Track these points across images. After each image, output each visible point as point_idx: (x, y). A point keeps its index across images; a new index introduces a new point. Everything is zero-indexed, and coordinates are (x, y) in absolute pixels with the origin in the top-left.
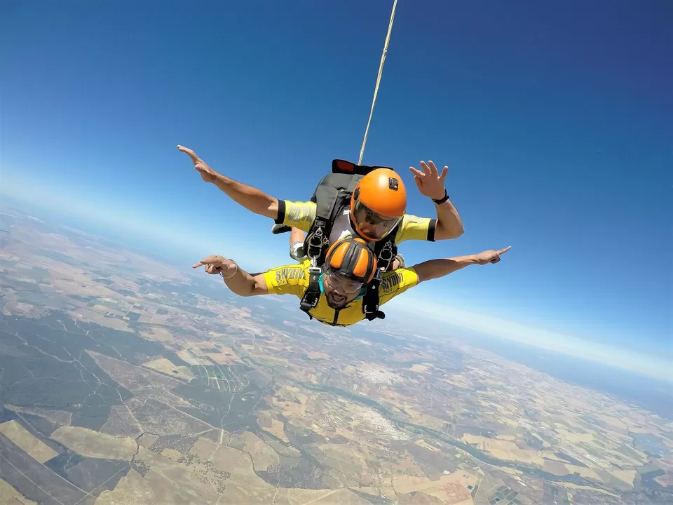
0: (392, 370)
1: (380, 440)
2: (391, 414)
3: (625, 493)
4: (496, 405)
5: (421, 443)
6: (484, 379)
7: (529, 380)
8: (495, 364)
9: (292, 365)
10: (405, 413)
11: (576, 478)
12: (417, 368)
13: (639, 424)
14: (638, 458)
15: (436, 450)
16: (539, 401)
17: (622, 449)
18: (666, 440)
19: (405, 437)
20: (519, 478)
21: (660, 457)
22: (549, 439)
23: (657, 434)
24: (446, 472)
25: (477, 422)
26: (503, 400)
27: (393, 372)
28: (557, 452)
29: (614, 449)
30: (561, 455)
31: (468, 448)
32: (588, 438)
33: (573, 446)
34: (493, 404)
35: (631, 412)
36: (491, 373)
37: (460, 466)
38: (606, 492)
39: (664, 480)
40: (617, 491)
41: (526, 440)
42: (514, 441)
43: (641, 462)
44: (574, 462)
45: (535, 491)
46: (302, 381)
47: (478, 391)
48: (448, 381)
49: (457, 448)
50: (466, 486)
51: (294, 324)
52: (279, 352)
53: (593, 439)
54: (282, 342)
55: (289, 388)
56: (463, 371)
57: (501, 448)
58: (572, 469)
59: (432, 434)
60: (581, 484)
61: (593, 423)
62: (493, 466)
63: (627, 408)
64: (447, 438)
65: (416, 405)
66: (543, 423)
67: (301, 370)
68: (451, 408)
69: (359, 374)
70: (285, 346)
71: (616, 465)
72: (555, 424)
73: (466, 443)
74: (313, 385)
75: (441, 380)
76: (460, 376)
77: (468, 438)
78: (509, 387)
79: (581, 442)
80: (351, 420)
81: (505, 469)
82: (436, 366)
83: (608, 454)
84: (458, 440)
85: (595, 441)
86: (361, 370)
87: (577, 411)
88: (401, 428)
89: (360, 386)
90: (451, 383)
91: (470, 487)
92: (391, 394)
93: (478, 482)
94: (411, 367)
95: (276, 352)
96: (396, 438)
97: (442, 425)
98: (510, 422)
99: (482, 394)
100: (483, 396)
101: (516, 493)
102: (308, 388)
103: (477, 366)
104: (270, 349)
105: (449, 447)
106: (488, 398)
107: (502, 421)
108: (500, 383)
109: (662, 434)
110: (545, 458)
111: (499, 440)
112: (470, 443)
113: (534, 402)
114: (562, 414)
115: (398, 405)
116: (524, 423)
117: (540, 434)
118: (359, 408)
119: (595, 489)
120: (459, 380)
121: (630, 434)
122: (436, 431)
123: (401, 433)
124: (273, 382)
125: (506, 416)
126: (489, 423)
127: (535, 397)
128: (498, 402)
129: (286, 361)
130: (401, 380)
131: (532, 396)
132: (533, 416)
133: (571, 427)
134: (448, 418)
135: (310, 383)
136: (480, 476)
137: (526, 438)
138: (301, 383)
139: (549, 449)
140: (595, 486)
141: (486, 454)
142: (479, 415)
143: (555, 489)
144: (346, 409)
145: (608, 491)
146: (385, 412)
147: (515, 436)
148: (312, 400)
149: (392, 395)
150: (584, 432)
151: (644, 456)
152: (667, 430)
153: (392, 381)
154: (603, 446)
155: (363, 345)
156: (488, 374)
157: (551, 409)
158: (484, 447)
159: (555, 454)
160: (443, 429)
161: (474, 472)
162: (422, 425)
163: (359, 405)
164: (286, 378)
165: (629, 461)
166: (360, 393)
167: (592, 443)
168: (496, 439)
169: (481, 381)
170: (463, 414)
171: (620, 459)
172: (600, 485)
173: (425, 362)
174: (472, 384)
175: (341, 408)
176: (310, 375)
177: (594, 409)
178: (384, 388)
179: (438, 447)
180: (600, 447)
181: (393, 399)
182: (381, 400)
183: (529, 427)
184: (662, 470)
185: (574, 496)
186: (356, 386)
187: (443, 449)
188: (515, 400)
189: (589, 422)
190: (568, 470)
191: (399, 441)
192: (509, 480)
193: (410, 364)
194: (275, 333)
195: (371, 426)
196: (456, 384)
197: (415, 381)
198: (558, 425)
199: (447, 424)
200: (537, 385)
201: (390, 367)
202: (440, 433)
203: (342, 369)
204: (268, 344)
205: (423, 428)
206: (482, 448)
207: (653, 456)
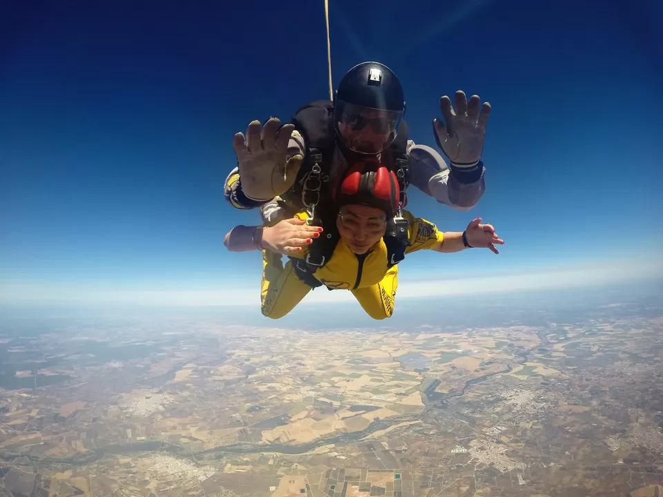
0: (156, 390)
1: (189, 490)
2: (182, 449)
3: (422, 415)
4: (273, 385)
5: (230, 469)
6: (248, 360)
7: (288, 343)
8: (251, 338)
9: (48, 438)
10: (195, 439)
11: (378, 424)
12: (181, 375)
13: (396, 347)
14: (413, 378)
15: (249, 467)
16: (308, 362)
17: (397, 377)
18: (423, 352)
19: (211, 472)
20: (336, 454)
21: (429, 369)
22: (334, 397)
23: (414, 350)
24: (272, 488)
25: (266, 413)
26: (277, 376)
27: (160, 392)
28: (349, 407)
29: (391, 380)
30: (354, 408)
31: (275, 446)
32: (365, 380)
33: (358, 394)
34: (270, 385)
35: (385, 339)
36: (251, 349)
37: (279, 473)
38: (409, 423)
39: (442, 388)
40: (416, 417)
41: (317, 409)
42: (307, 417)
43: (417, 380)
44: (368, 409)
45: (356, 458)
46: (70, 456)
47: (250, 377)
48: (217, 378)
49: (265, 454)
50: (298, 492)
51: (30, 372)
52: (26, 424)
53: (370, 378)
54: (24, 407)
55: (60, 476)
56: (226, 359)
57: (302, 430)
58: (370, 417)
59: (233, 451)
60: (386, 427)
61: (362, 363)
62: (308, 453)
63: (379, 337)
64: (249, 447)
65: (201, 424)
66: (322, 384)
67: (61, 439)
68: (235, 410)
69: (126, 413)
70: (30, 411)
71: (401, 394)
72: (332, 379)
73: (269, 443)
74: (84, 455)
75: (210, 379)
76: (226, 366)
77: (268, 436)
78: (275, 359)
79: (362, 387)
80: (146, 482)
81: (318, 450)
82: (198, 365)
83: (389, 387)
84: (260, 443)
85: (372, 380)
86: (125, 406)
87: (343, 358)
88: (199, 462)
89: (134, 429)
90: (221, 378)
91: (302, 491)
92: (169, 423)
93: (305, 481)
94: (174, 377)
95: (22, 427)
96: (202, 478)
97: (237, 435)
98: (295, 397)
99: (255, 378)
100: (257, 379)
101: (343, 471)
102: (81, 464)
103: (236, 347)
104: (14, 427)
105: (256, 456)
106: (263, 380)
107: (287, 398)
108: (265, 358)
109: (417, 349)
110: (343, 419)
111: (295, 421)
112: (272, 440)
113: (303, 365)
114: (332, 366)
115: (184, 433)
116: (307, 391)
117: (326, 396)
118: (147, 461)
119: (399, 425)
120: (228, 371)
121: (394, 360)
122: (235, 445)
123: (203, 468)
124: (38, 477)
125: (289, 392)
126: (277, 408)
127: (302, 359)
128: (272, 381)
129: (39, 434)
130: (171, 399)
131: (298, 359)
132: (309, 380)
133: (347, 376)
134: (238, 423)
135: (78, 454)
136: (303, 472)
137: (317, 407)
138: (70, 461)
139: (341, 407)
140: (397, 422)
141: (293, 444)
142: (263, 404)
143: (370, 446)
144: (134, 470)
145: (409, 421)
146: (174, 450)
147: (307, 410)
148: (94, 479)
149: (171, 424)
150: (359, 376)
151: (417, 374)
152: (421, 343)
153: (163, 405)
154: (380, 381)
155: (115, 369)
156: (249, 353)
157: (321, 366)
158: (287, 437)
159: (348, 410)
160: (240, 438)
161: (295, 472)
162: (218, 446)
163: (146, 456)
164: (48, 462)
165: (408, 385)
166: (138, 438)
167: (371, 382)
168: (292, 422)
169: (247, 363)
170: (249, 411)
171: (400, 387)
172: (400, 419)
173: (185, 364)
174: (241, 371)
175: (129, 472)
176: (73, 442)
177: (354, 348)
178: (160, 417)
179: (247, 463)
180: (380, 384)
181: (174, 428)
182: (163, 436)
183: (312, 394)
184: (437, 380)
185: (389, 443)
186: (129, 431)
187: (253, 463)
188: (288, 371)
189: (358, 364)
190: (368, 421)
191: (208, 480)
192: (329, 461)
193: (171, 374)
194: (11, 397)
195: (171, 478)
196: (226, 377)
197: (185, 394)
198: (335, 379)
199: (241, 431)
200: (297, 345)
201: (153, 386)
202: (240, 444)
203: (106, 416)
204: (8, 419)
205: (221, 448)
206: (286, 440)
207: (423, 371)
